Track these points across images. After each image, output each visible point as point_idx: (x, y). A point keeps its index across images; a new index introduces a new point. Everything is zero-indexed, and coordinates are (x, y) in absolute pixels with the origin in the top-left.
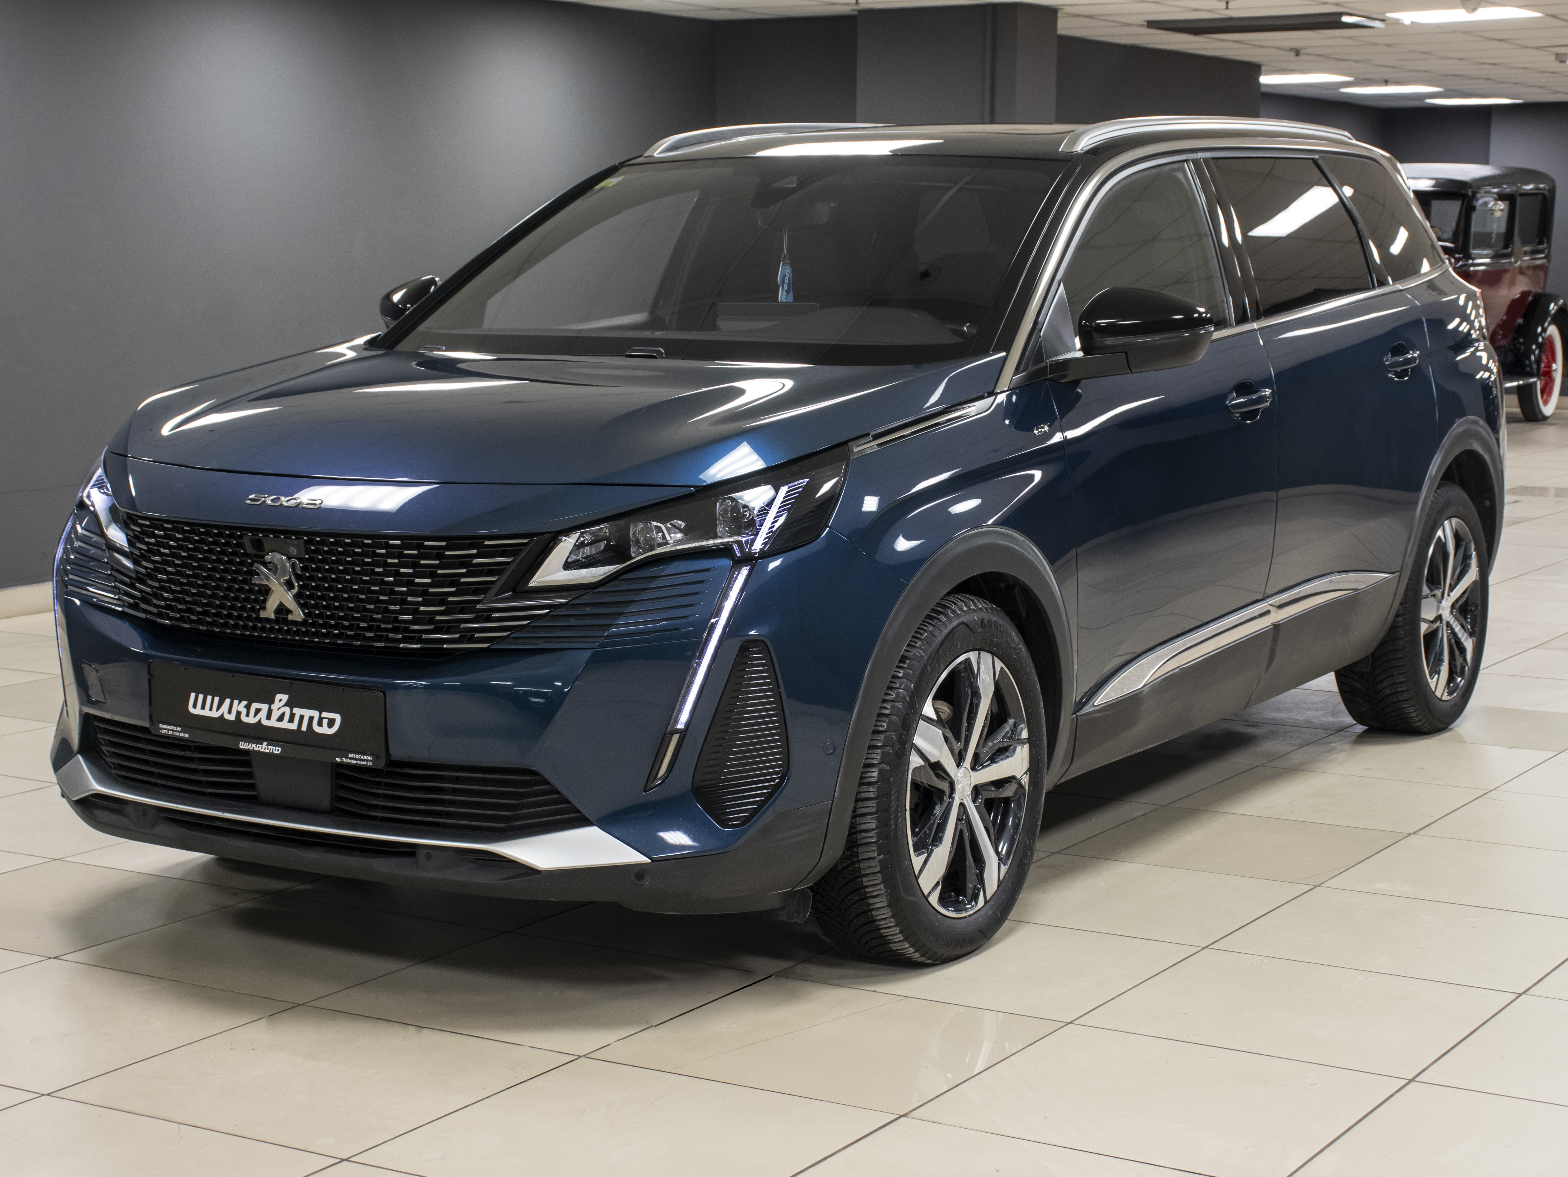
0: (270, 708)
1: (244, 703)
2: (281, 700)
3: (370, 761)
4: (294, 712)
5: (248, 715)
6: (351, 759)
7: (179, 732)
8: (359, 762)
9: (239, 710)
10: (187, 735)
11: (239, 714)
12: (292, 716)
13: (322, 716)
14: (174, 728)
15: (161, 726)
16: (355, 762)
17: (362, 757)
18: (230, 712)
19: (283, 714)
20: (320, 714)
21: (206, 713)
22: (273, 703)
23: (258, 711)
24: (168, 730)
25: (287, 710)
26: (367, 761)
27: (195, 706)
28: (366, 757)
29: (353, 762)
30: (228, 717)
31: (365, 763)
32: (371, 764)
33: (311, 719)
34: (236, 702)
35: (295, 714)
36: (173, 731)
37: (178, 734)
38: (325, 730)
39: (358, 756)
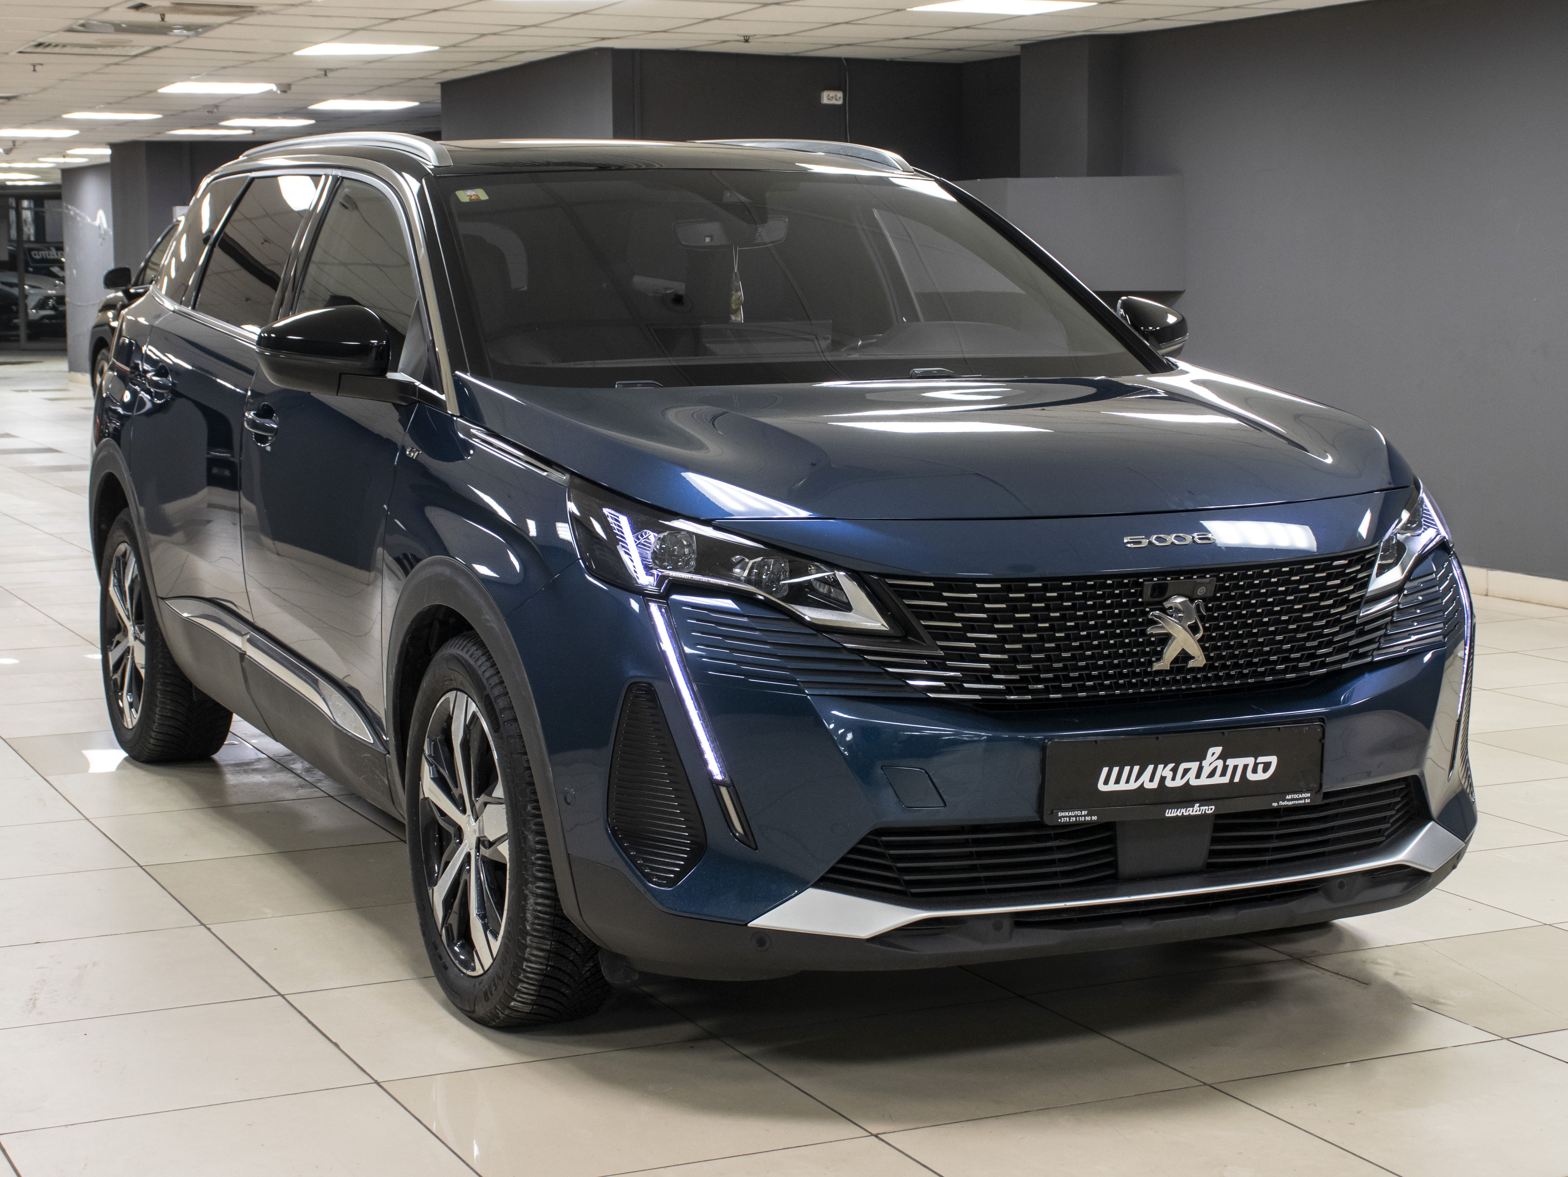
0: (1201, 764)
1: (1171, 766)
2: (1213, 754)
3: (1308, 798)
4: (1227, 764)
5: (1173, 779)
6: (1289, 800)
7: (1085, 816)
8: (1296, 802)
9: (1163, 775)
10: (1095, 818)
11: (1163, 779)
12: (1225, 768)
13: (1257, 762)
14: (1079, 813)
15: (1060, 814)
16: (1293, 802)
17: (1300, 796)
18: (1152, 780)
19: (1215, 769)
20: (1256, 760)
21: (1122, 786)
22: (1205, 759)
23: (1186, 771)
24: (1070, 817)
25: (1220, 763)
26: (1305, 798)
27: (1106, 782)
28: (1304, 795)
29: (1290, 803)
30: (1148, 786)
31: (1303, 801)
32: (1309, 801)
33: (1246, 767)
34: (1161, 767)
35: (1228, 765)
36: (1076, 816)
37: (1083, 819)
38: (1261, 776)
39: (1296, 796)
